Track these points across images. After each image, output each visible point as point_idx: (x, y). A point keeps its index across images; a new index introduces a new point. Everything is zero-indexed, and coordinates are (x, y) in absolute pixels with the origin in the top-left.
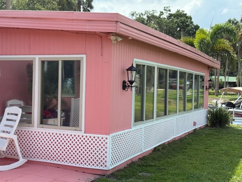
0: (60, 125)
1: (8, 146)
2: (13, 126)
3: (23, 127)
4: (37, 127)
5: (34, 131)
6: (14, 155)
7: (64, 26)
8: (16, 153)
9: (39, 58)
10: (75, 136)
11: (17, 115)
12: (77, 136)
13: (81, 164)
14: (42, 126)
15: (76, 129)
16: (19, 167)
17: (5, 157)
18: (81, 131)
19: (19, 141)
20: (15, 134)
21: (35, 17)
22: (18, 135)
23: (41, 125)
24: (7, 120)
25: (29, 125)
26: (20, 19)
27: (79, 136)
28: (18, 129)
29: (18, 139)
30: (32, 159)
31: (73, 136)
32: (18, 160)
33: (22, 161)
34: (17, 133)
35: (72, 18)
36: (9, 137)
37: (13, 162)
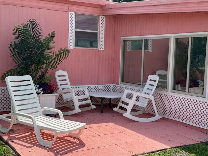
0: (188, 92)
1: (147, 105)
2: (152, 90)
3: (162, 91)
4: (171, 92)
5: (168, 94)
6: (152, 111)
7: (194, 8)
8: (153, 110)
9: (174, 36)
10: (200, 101)
11: (155, 81)
12: (201, 102)
13: (204, 126)
14: (174, 92)
15: (201, 96)
16: (155, 121)
17: (148, 112)
18: (205, 98)
19: (156, 101)
20: (153, 96)
21: (170, 3)
22: (155, 96)
23: (174, 90)
24: (149, 85)
25: (165, 90)
26: (159, 6)
27: (203, 102)
28: (155, 92)
29: (155, 100)
30: (166, 116)
31: (198, 101)
32: (154, 116)
33: (158, 117)
34: (154, 95)
35: (198, 1)
36: (149, 98)
37: (151, 116)
